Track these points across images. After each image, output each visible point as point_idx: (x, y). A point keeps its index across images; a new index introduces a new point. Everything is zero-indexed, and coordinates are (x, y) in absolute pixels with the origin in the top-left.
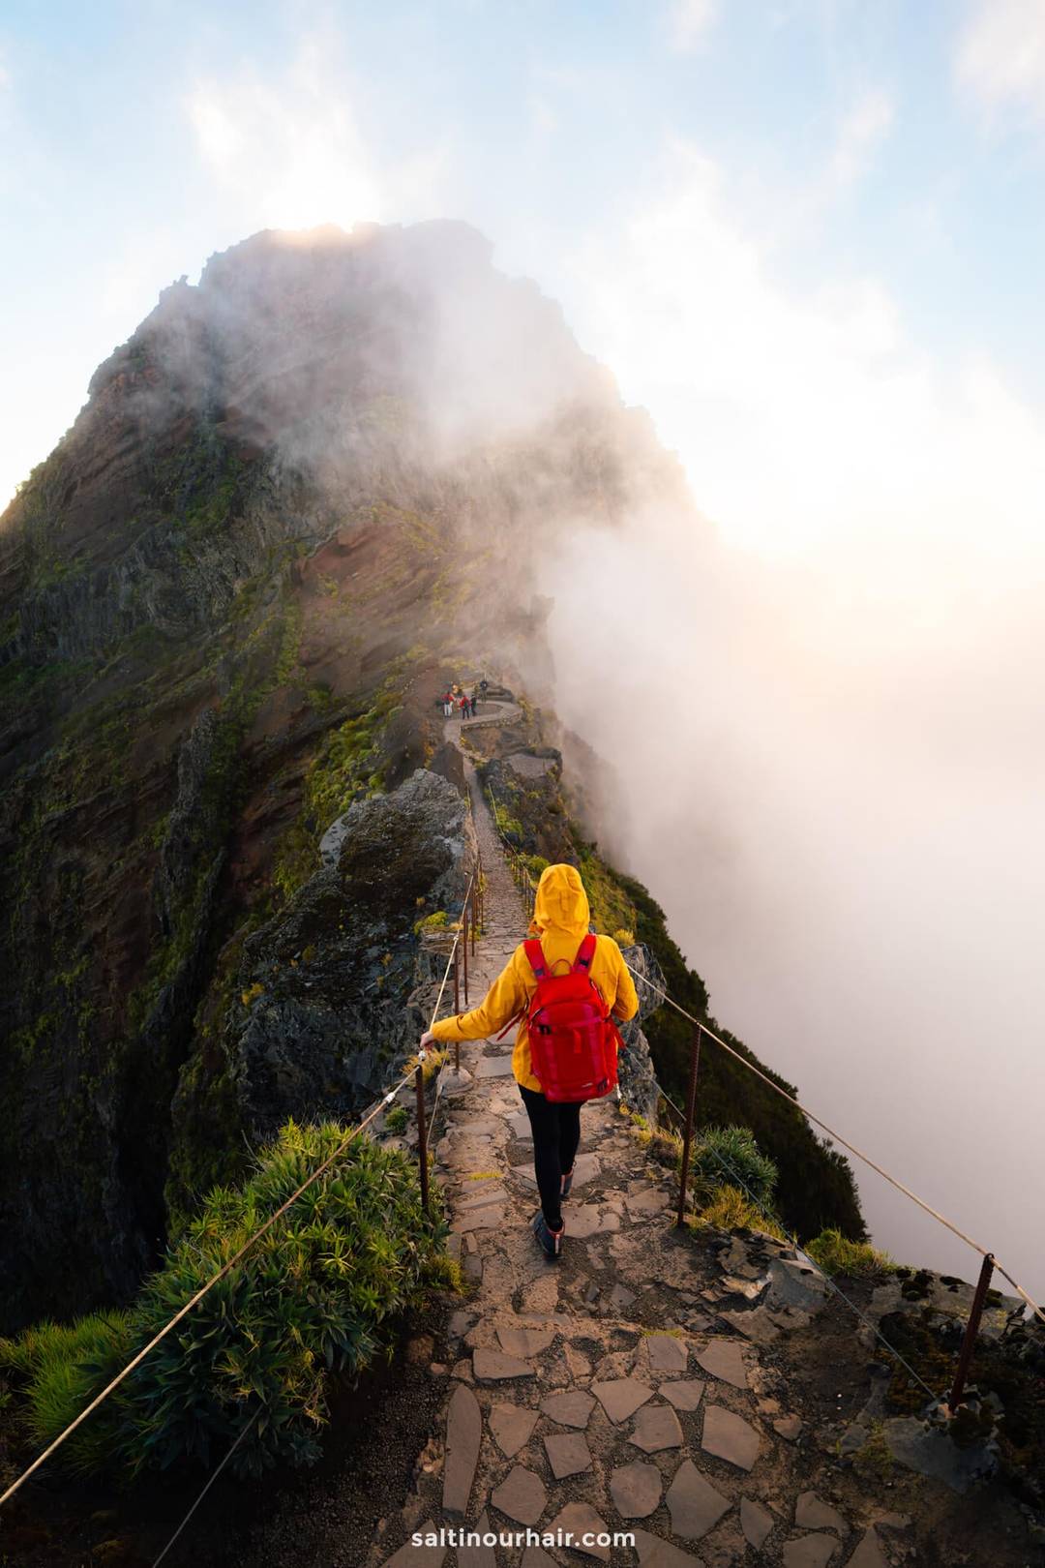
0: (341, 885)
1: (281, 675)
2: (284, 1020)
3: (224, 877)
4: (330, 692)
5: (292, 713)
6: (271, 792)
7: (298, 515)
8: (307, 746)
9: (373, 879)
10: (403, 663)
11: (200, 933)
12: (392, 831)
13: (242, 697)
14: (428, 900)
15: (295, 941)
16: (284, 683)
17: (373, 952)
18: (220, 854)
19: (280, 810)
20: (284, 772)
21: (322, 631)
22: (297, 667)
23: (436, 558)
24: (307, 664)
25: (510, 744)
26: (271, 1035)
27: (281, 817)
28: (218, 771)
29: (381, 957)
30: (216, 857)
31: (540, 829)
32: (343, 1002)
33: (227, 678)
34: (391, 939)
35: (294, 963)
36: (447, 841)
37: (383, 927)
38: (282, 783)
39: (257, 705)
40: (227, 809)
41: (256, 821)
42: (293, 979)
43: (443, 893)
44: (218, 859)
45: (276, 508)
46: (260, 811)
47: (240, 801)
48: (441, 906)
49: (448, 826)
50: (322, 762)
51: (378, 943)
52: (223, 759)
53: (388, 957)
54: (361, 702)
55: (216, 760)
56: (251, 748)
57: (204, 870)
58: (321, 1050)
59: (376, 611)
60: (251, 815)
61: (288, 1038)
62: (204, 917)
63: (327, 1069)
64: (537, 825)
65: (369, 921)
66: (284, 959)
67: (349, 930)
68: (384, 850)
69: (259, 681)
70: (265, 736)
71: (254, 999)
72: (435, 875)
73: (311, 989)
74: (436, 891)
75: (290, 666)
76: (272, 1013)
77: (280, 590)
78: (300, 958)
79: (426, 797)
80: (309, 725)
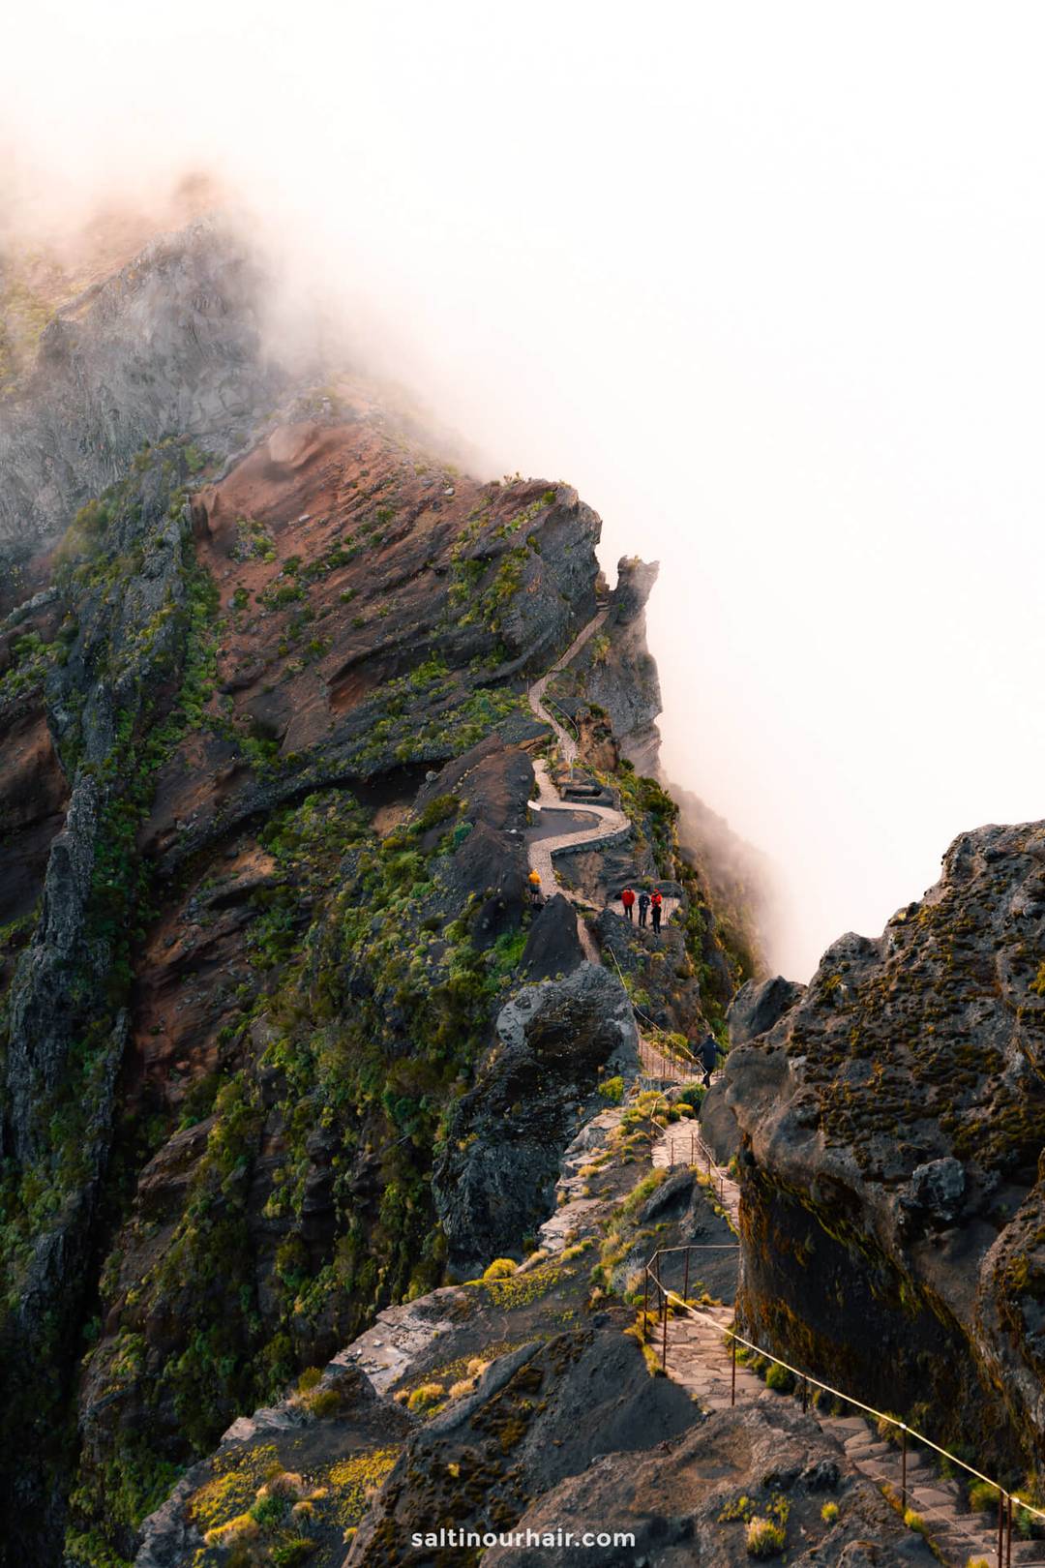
0: (535, 1057)
1: (192, 709)
2: (499, 1159)
3: (131, 1058)
4: (280, 741)
5: (217, 779)
6: (191, 915)
7: (185, 391)
8: (244, 835)
9: (561, 1052)
10: (405, 695)
11: (99, 1148)
12: (570, 1014)
13: (133, 753)
14: (607, 1068)
15: (503, 1099)
16: (197, 724)
17: (569, 1106)
18: (121, 1021)
19: (211, 946)
20: (211, 882)
21: (255, 628)
22: (218, 696)
23: (449, 491)
24: (233, 690)
25: (617, 876)
26: (487, 1171)
27: (214, 956)
28: (110, 882)
29: (576, 1109)
30: (114, 1025)
31: (669, 1000)
32: (550, 1142)
33: (110, 720)
34: (582, 1097)
35: (506, 1116)
36: (617, 1023)
37: (573, 1089)
38: (210, 900)
39: (157, 763)
40: (126, 944)
41: (172, 965)
42: (507, 1127)
43: (617, 1063)
44: (119, 1029)
45: (144, 377)
46: (175, 949)
47: (141, 931)
48: (618, 1072)
49: (616, 1012)
50: (353, 896)
51: (572, 1100)
52: (116, 862)
53: (581, 1109)
54: (336, 761)
55: (106, 865)
56: (154, 842)
57: (95, 1046)
58: (526, 1182)
59: (347, 591)
60: (163, 954)
61: (502, 1172)
62: (105, 1122)
63: (530, 1197)
64: (665, 995)
65: (561, 1084)
66: (498, 1113)
67: (546, 1090)
68: (566, 1030)
69: (157, 718)
70: (176, 820)
71: (469, 1146)
72: (610, 1049)
73: (523, 1134)
74: (612, 1061)
75: (204, 695)
76: (489, 1154)
77: (177, 553)
78: (510, 1112)
79: (593, 986)
80: (247, 799)
